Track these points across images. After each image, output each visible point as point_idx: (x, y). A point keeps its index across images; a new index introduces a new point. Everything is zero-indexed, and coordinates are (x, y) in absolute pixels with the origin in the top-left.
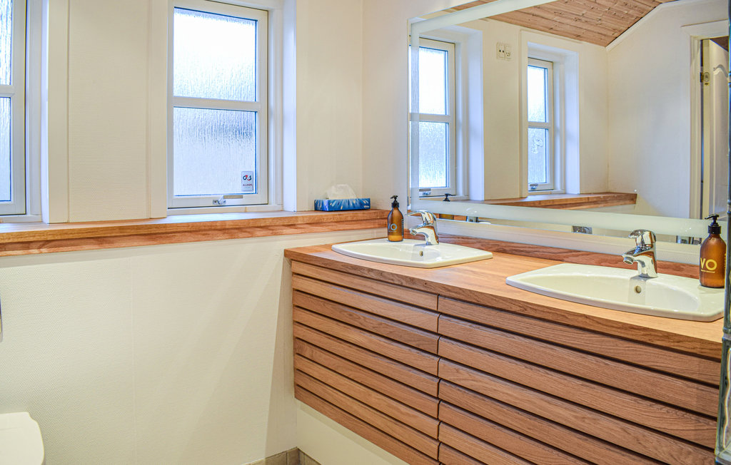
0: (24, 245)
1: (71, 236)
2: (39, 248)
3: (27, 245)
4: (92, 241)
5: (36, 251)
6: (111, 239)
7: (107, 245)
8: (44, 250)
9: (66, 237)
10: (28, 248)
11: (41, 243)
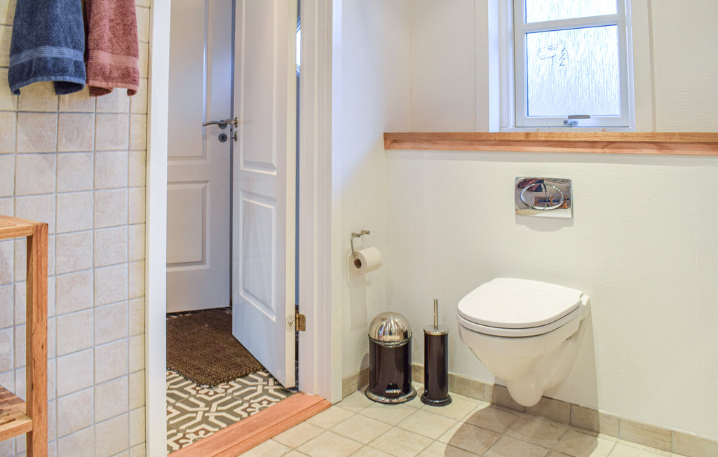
0: (590, 144)
1: (630, 139)
2: (603, 148)
3: (593, 144)
4: (652, 145)
5: (599, 150)
6: (672, 146)
7: (667, 152)
8: (607, 150)
9: (626, 139)
10: (593, 147)
11: (604, 144)
